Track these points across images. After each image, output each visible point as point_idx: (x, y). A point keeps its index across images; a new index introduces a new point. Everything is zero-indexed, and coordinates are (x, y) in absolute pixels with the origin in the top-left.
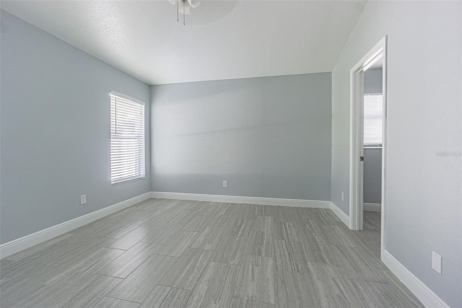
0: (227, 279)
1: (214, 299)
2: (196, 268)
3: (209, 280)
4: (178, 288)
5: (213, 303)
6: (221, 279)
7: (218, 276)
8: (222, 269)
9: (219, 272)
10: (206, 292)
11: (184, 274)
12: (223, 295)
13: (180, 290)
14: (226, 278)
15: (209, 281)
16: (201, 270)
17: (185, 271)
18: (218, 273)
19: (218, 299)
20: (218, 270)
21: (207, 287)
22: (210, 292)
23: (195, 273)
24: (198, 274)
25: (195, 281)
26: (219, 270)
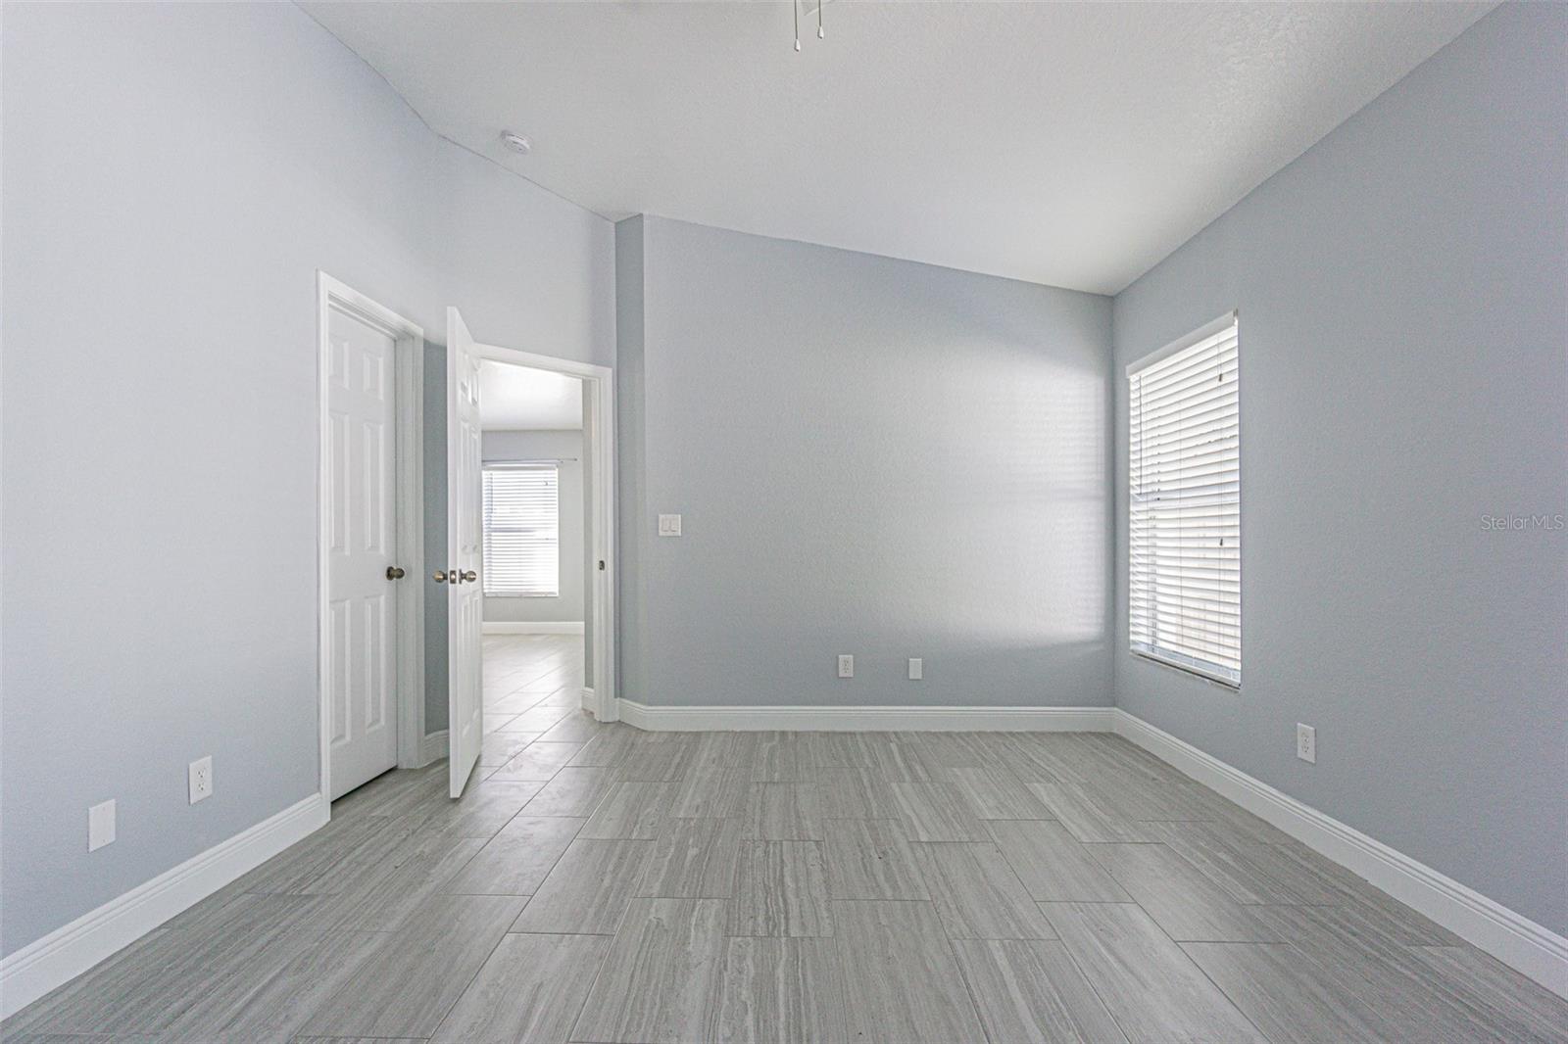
0: (628, 980)
1: (663, 926)
2: (749, 1003)
3: (688, 969)
4: (771, 935)
5: (665, 921)
6: (648, 977)
7: (660, 986)
8: (646, 1012)
9: (658, 1001)
10: (688, 937)
11: (780, 973)
12: (639, 935)
13: (761, 933)
14: (630, 985)
15: (687, 966)
16: (726, 997)
17: (781, 987)
18: (661, 998)
19: (653, 927)
20: (661, 1007)
21: (690, 948)
22: (677, 938)
23: (744, 984)
24: (732, 983)
25: (733, 961)
26: (657, 1006)
